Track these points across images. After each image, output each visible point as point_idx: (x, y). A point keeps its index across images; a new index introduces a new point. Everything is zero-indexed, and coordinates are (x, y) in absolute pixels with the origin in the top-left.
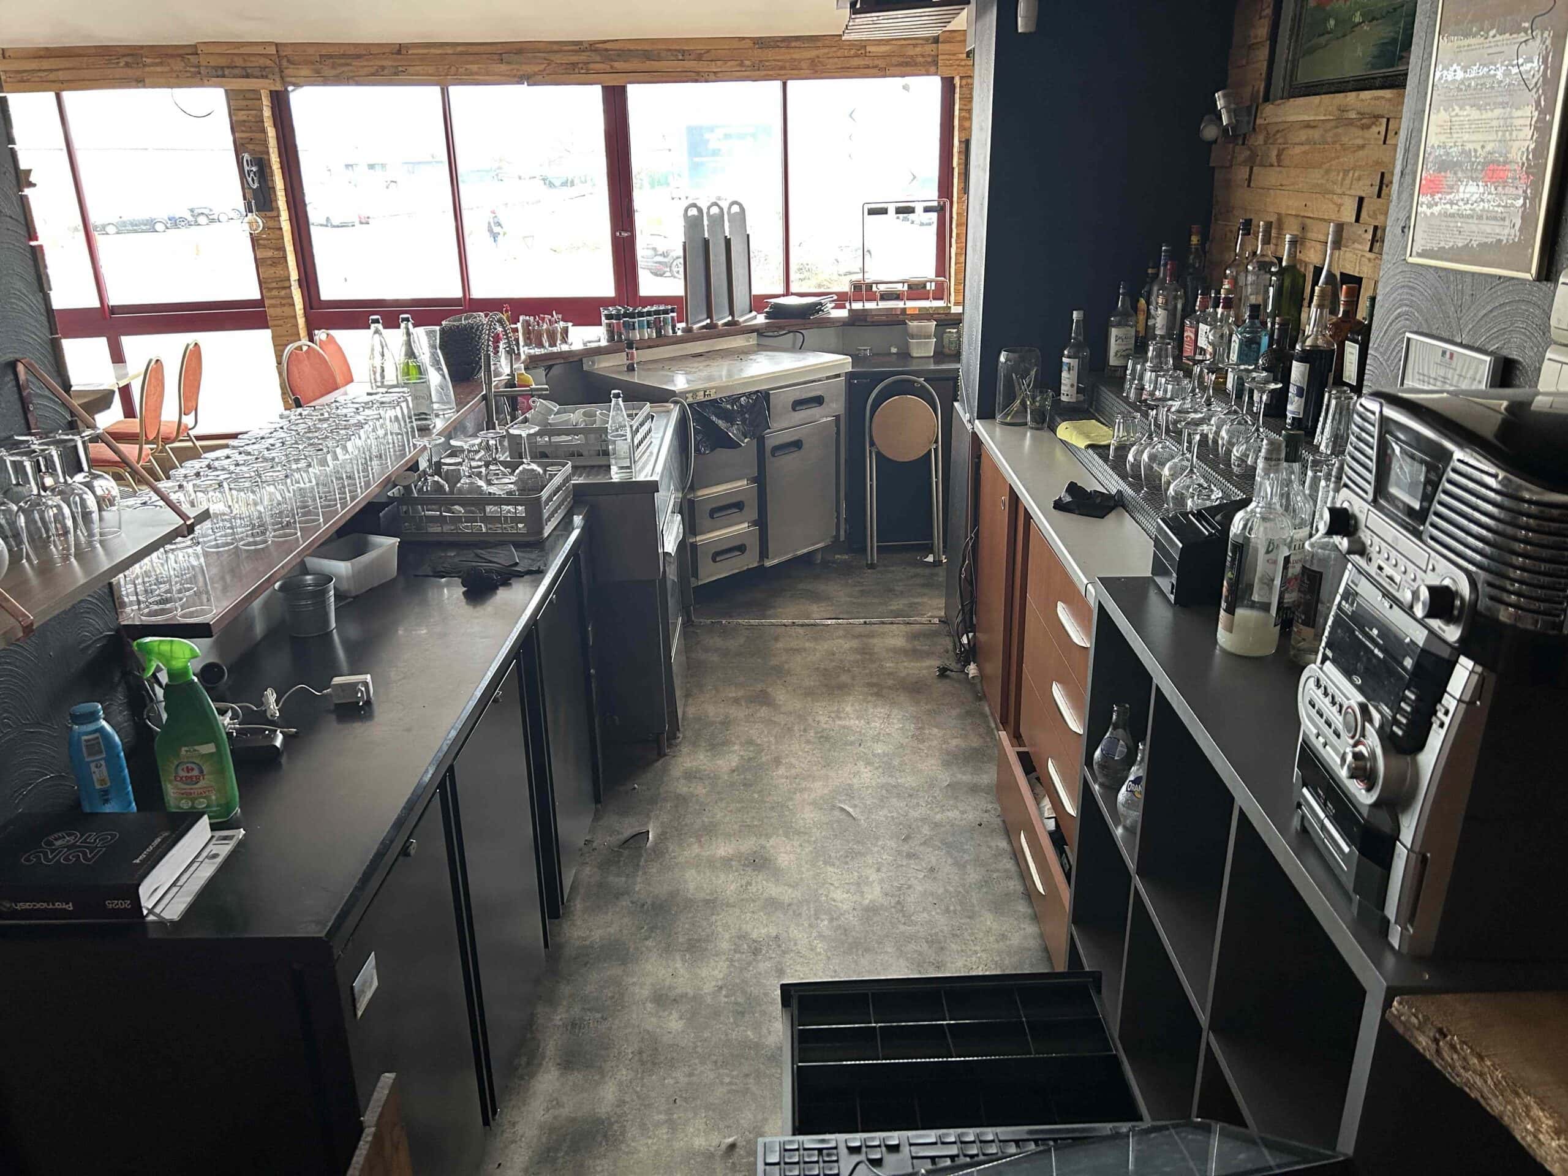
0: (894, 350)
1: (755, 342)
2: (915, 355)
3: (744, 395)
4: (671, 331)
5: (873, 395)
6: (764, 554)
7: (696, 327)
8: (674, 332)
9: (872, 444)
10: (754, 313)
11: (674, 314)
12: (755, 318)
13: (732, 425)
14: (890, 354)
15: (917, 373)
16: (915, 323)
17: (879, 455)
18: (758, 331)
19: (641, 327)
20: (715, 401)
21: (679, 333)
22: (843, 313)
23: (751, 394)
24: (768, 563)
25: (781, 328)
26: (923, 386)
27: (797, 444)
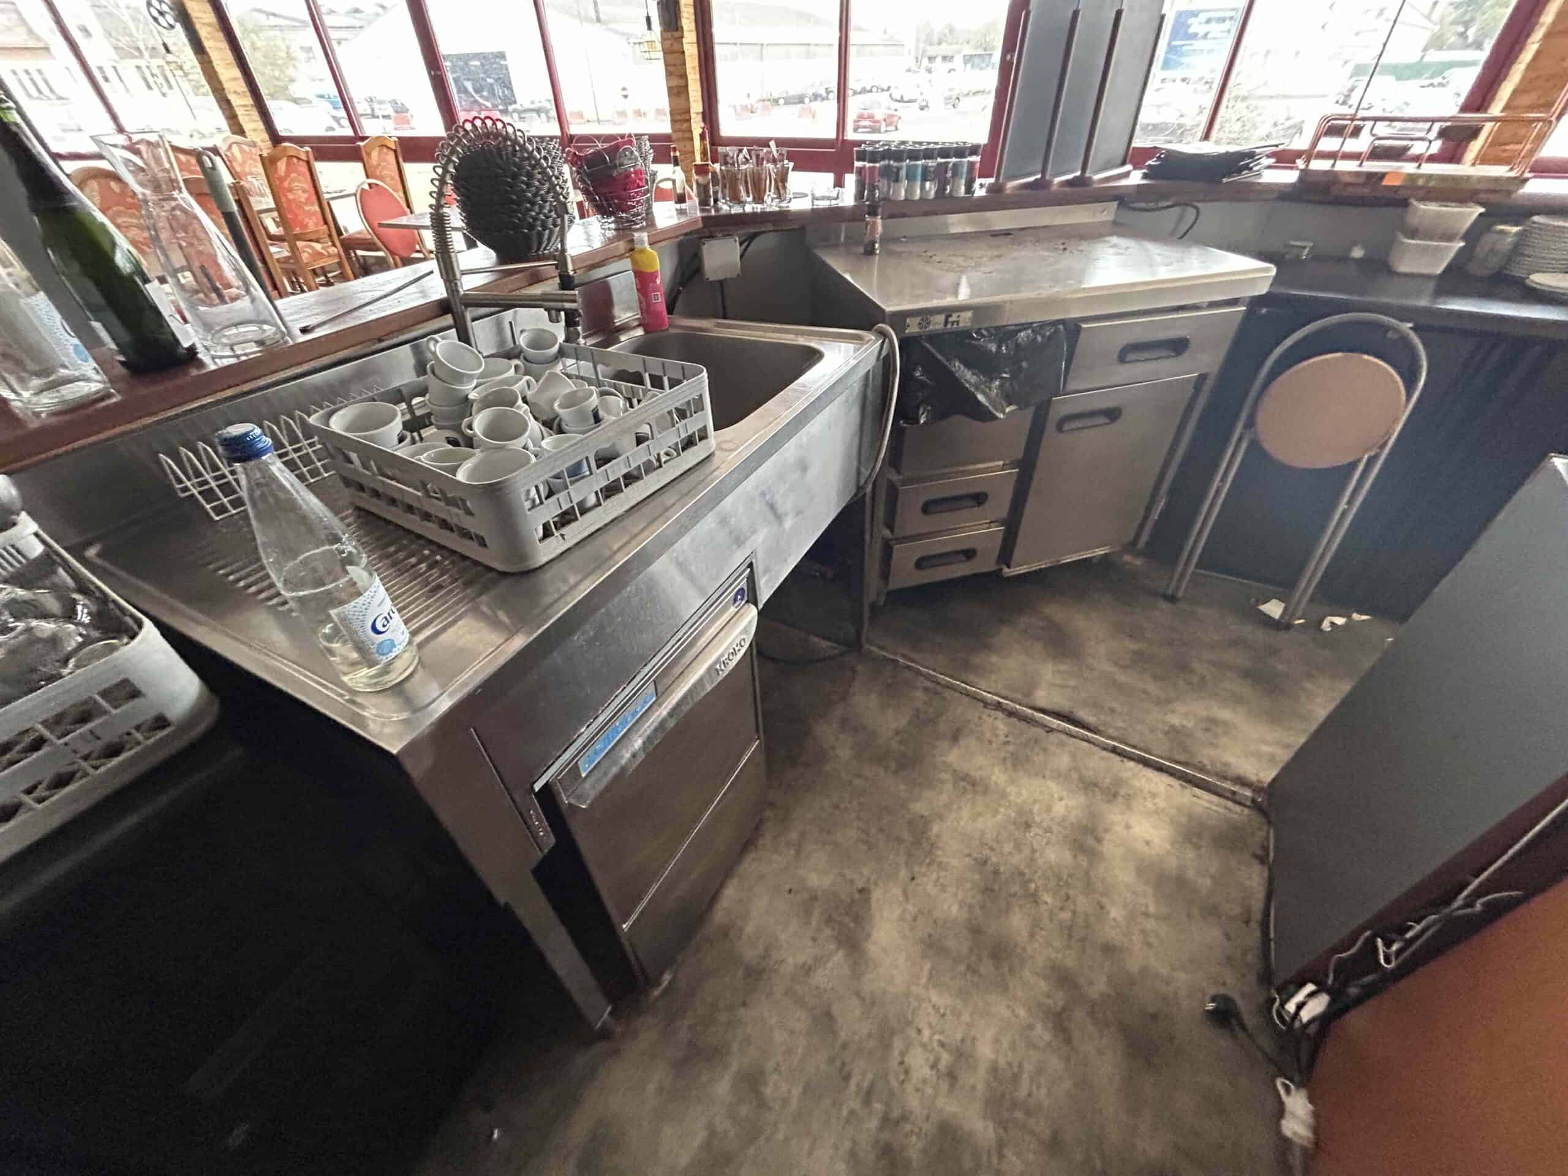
0: (1358, 253)
1: (1111, 218)
2: (1404, 268)
3: (1028, 326)
4: (963, 189)
5: (1288, 342)
6: (1006, 555)
7: (1011, 185)
8: (969, 189)
9: (1250, 424)
10: (1128, 167)
11: (976, 159)
12: (1127, 175)
13: (992, 380)
14: (1345, 259)
15: (1403, 314)
16: (1433, 207)
17: (1255, 447)
18: (1123, 199)
19: (910, 177)
20: (966, 334)
21: (979, 192)
22: (1289, 177)
23: (1043, 325)
24: (1007, 572)
25: (1165, 196)
26: (1404, 340)
27: (1113, 414)
